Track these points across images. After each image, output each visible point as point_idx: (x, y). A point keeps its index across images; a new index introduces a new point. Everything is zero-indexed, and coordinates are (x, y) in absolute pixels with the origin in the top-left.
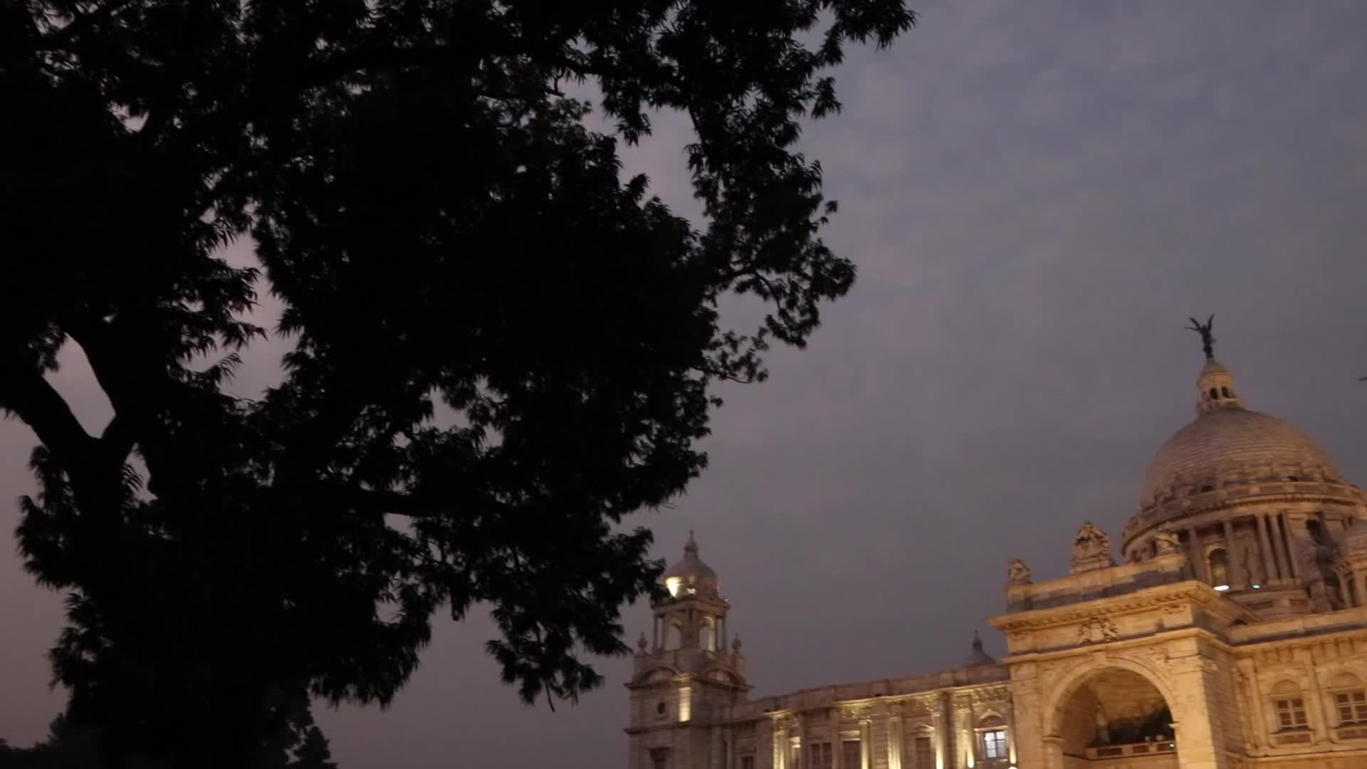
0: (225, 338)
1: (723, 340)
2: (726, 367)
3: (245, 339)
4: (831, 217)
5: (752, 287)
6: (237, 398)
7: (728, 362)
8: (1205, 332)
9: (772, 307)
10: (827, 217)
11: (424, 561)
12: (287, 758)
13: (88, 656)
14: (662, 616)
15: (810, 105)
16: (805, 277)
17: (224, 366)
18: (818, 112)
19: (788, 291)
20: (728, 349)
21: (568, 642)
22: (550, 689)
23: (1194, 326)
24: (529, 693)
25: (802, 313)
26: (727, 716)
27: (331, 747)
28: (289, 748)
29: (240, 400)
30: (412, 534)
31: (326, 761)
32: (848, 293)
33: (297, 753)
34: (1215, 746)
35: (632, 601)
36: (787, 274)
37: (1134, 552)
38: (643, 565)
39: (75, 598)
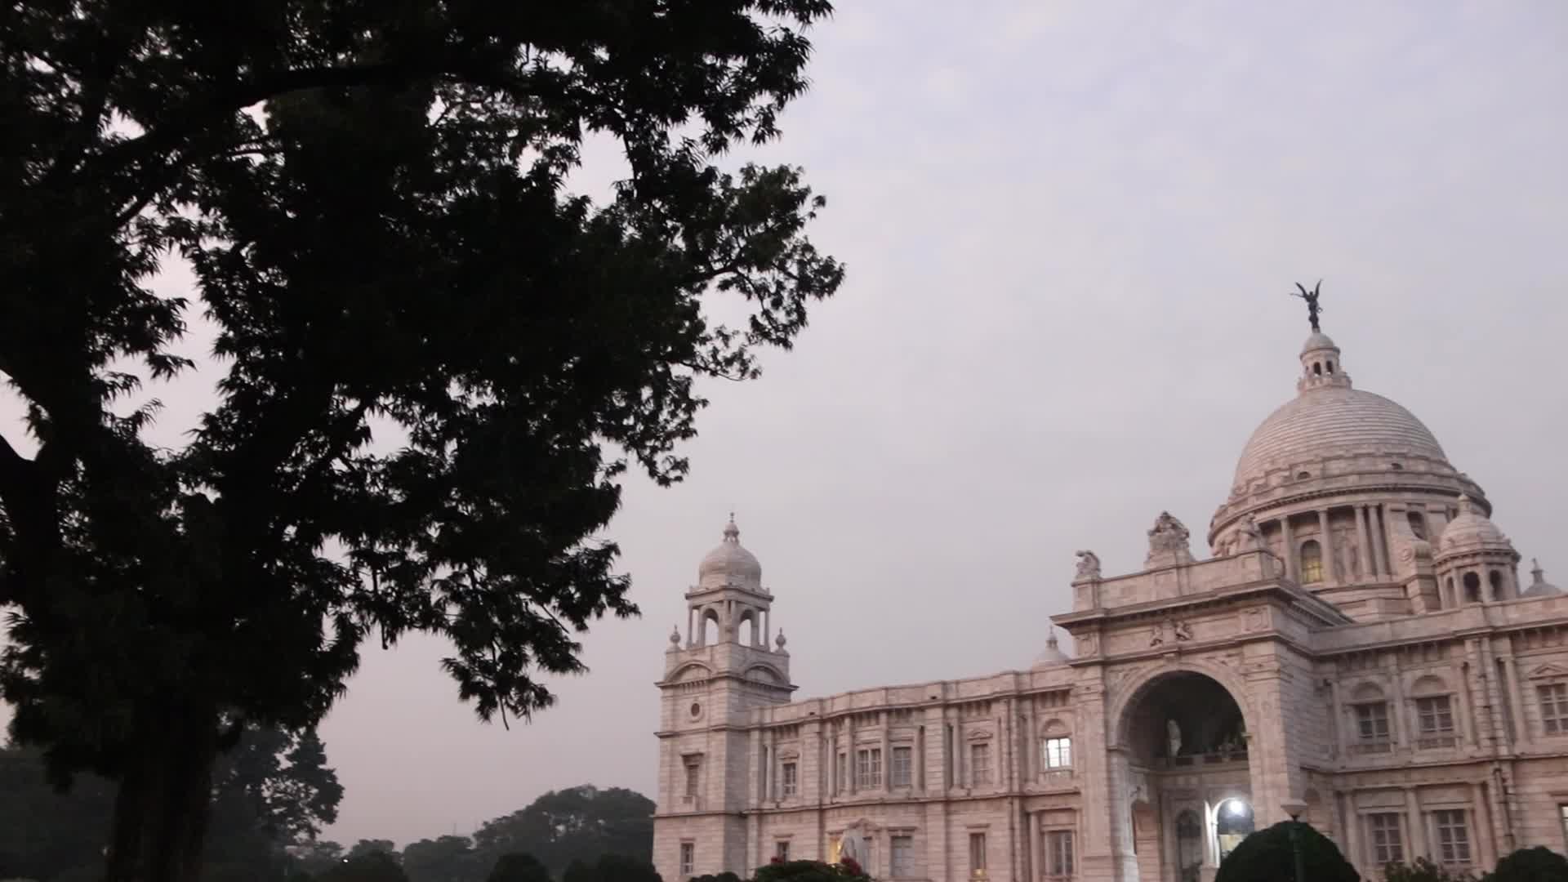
0: (154, 371)
1: (714, 335)
2: (718, 363)
3: (175, 369)
4: (819, 211)
5: (735, 285)
6: (156, 448)
7: (720, 358)
8: (1312, 299)
9: (755, 307)
10: (815, 212)
11: (355, 591)
12: (278, 763)
13: (31, 674)
14: (697, 607)
15: (749, 132)
16: (790, 275)
17: (146, 411)
18: (759, 138)
19: (773, 289)
20: (719, 343)
21: (523, 659)
22: (505, 707)
23: (1301, 293)
24: (485, 711)
25: (788, 313)
26: (767, 720)
27: (327, 752)
28: (281, 752)
29: (160, 449)
30: (346, 563)
31: (321, 767)
32: (835, 293)
33: (289, 758)
34: (1288, 756)
35: (599, 615)
36: (771, 271)
37: (1223, 544)
38: (608, 580)
39: (15, 617)
